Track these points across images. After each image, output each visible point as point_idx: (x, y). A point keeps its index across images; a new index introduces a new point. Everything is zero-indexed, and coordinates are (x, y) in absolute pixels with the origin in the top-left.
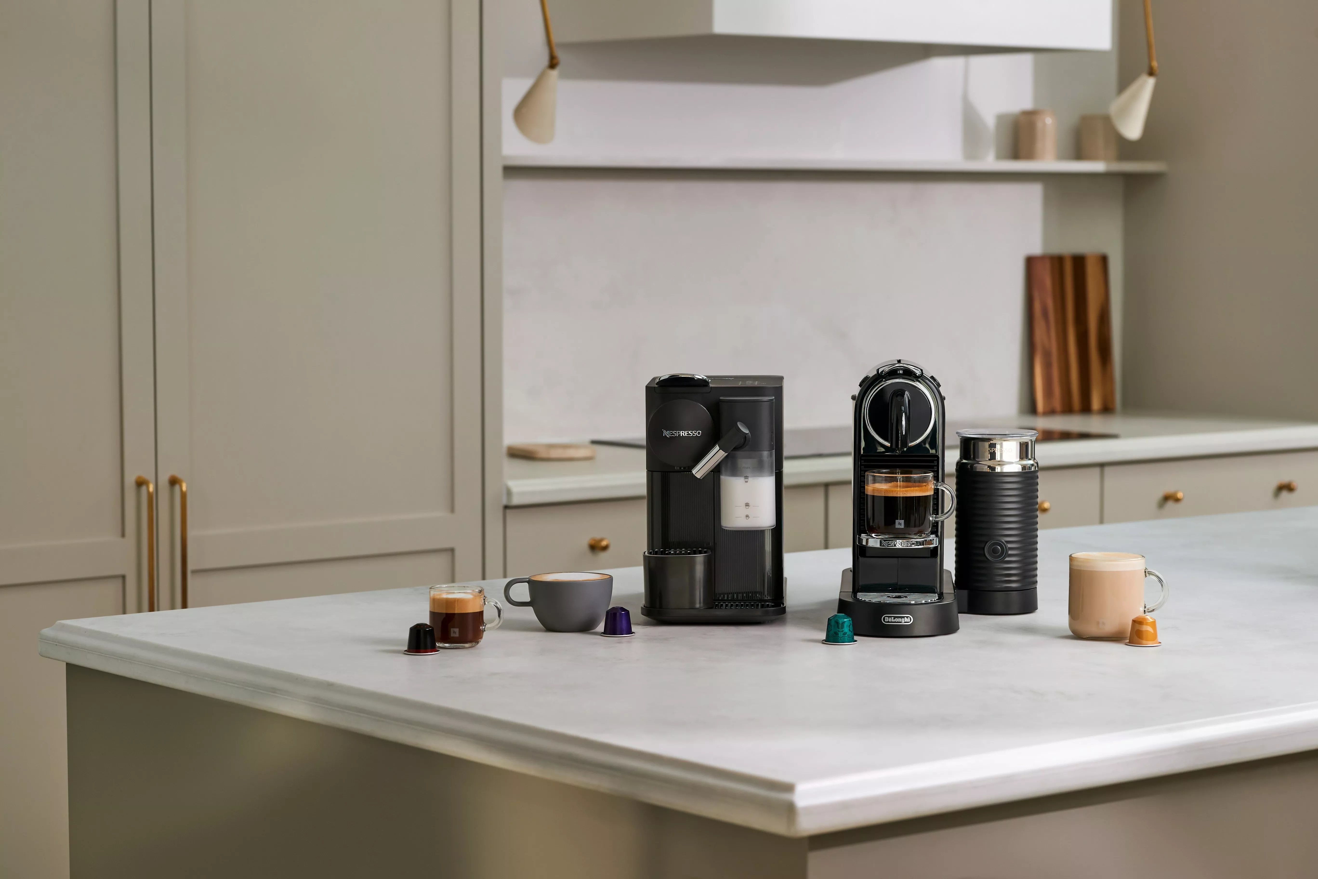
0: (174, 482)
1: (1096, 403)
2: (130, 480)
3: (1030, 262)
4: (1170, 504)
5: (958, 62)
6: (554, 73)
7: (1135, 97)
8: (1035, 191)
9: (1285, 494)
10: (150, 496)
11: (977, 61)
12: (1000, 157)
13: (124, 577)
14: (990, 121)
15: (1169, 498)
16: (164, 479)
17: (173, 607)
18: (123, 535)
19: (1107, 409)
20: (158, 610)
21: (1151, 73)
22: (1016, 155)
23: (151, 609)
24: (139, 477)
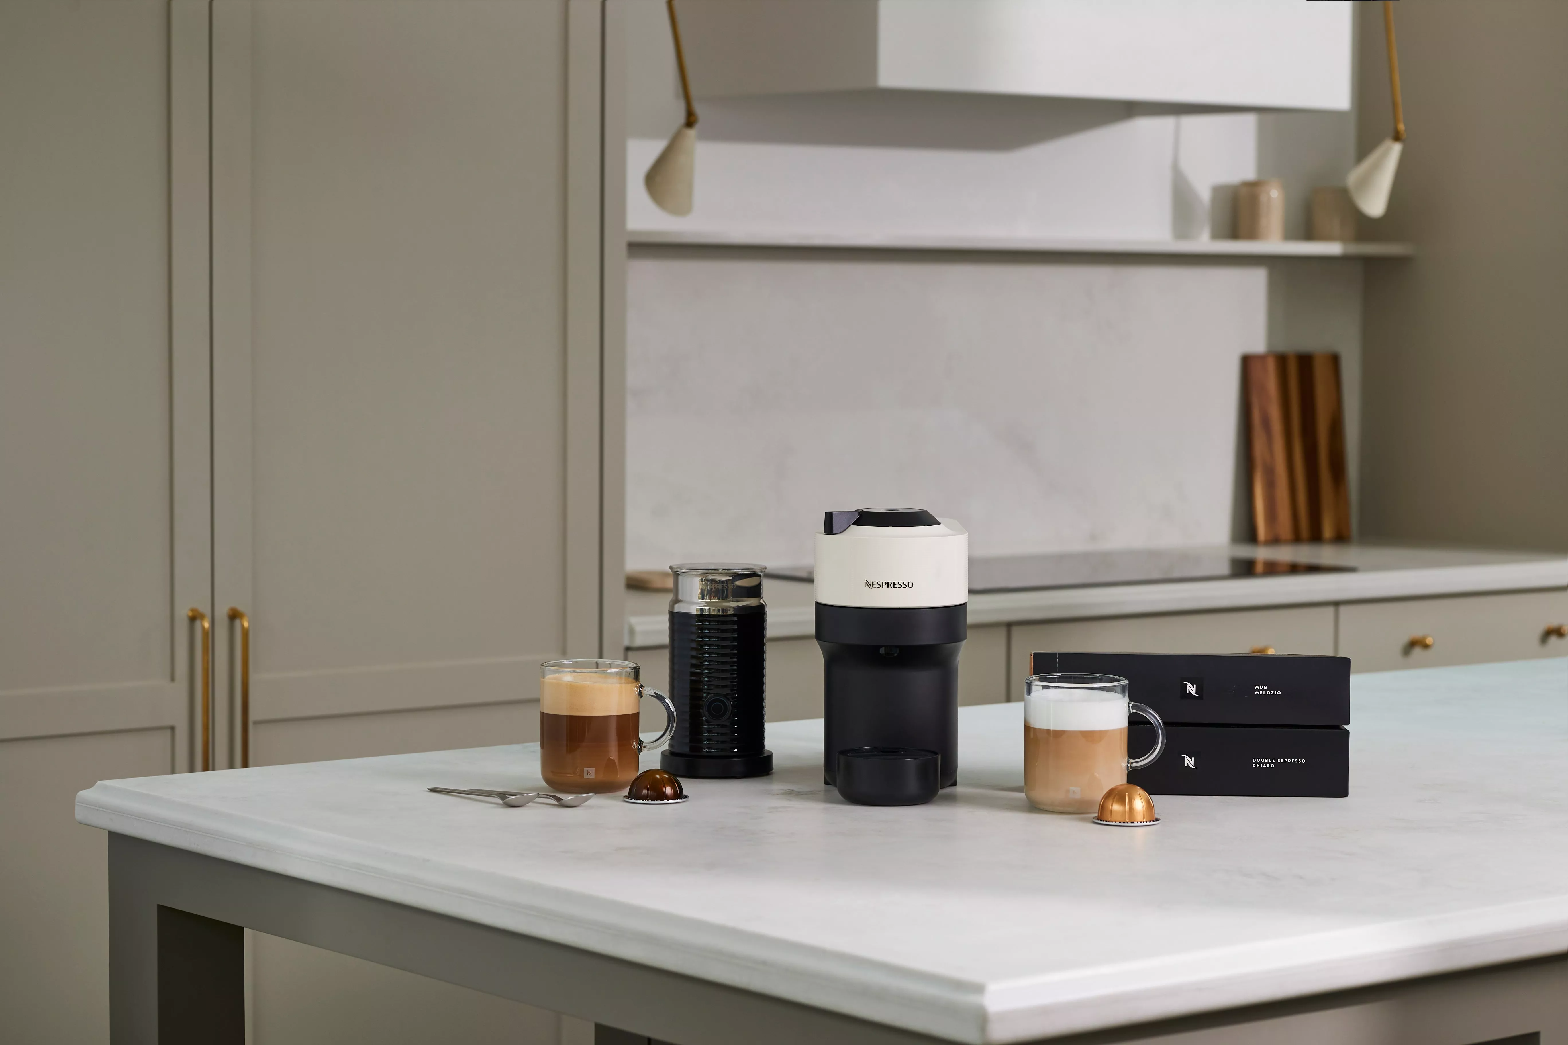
0: (234, 616)
1: (1328, 531)
2: (183, 612)
3: (1247, 362)
4: (1417, 652)
5: (1167, 123)
6: (692, 133)
7: (1377, 167)
8: (1258, 277)
9: (1553, 640)
10: (205, 633)
11: (1190, 122)
12: (1216, 235)
13: (172, 728)
14: (1204, 193)
15: (1414, 644)
16: (222, 612)
17: (231, 766)
18: (173, 679)
19: (1341, 538)
20: (213, 769)
21: (1397, 138)
22: (1234, 234)
23: (206, 768)
24: (193, 610)
